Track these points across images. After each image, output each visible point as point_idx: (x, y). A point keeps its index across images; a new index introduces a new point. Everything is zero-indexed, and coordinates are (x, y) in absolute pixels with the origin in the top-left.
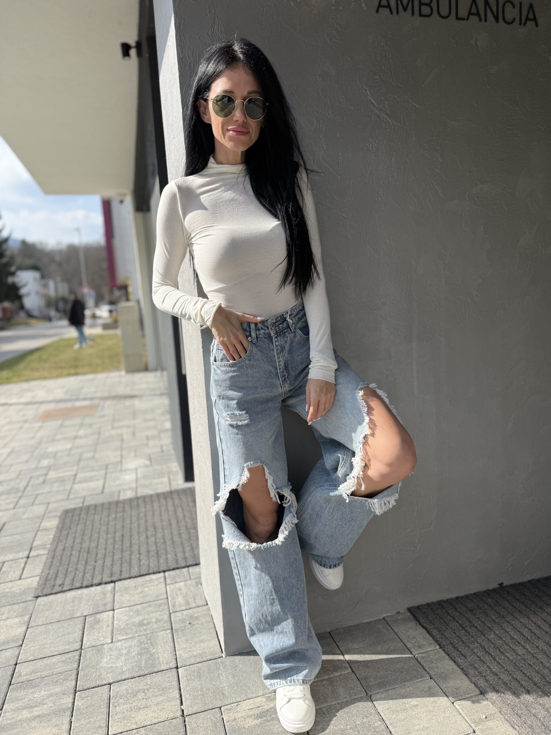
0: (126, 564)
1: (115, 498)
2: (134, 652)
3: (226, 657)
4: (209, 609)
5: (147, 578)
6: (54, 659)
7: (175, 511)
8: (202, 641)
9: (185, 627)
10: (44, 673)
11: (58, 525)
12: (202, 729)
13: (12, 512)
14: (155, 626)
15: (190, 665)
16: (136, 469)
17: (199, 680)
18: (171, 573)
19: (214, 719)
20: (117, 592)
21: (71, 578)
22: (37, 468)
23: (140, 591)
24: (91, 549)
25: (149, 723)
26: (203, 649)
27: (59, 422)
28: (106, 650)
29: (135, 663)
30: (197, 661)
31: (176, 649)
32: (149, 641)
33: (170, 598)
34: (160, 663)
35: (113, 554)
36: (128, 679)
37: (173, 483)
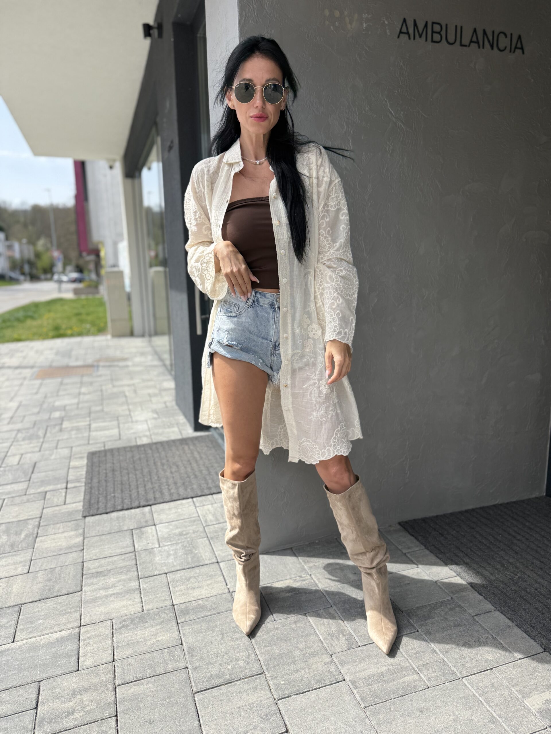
0: (157, 492)
1: (133, 444)
2: (180, 552)
5: (179, 502)
6: (115, 558)
7: (192, 453)
9: (218, 535)
10: (108, 567)
11: (87, 464)
13: (39, 454)
14: (193, 535)
15: (228, 561)
16: (146, 421)
18: (198, 498)
20: (155, 512)
21: (113, 502)
22: (49, 419)
23: (174, 511)
24: (124, 483)
25: (204, 597)
27: (59, 380)
28: (156, 552)
29: (183, 560)
31: (215, 550)
32: (191, 546)
33: (201, 517)
34: (203, 559)
35: (145, 486)
36: (180, 570)
37: (183, 432)
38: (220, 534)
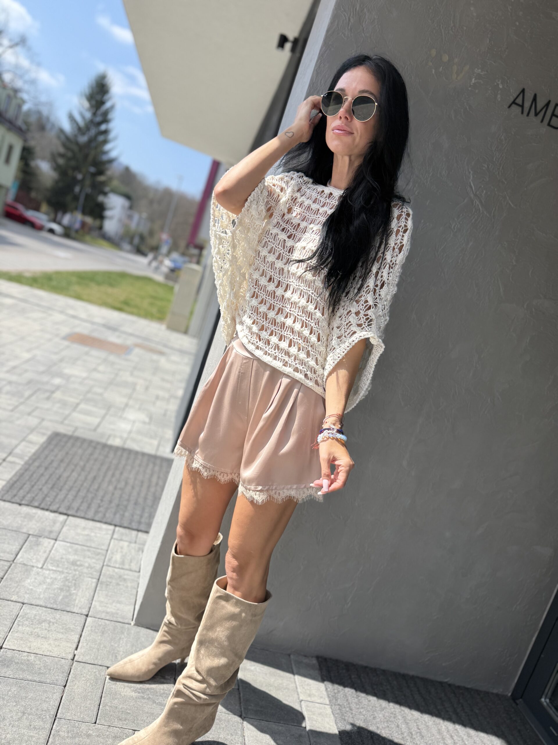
0: (85, 504)
1: (103, 441)
2: (57, 584)
3: (135, 625)
4: (139, 577)
5: (98, 525)
7: (152, 475)
8: (120, 602)
9: (111, 583)
11: (44, 443)
12: (83, 679)
13: (8, 413)
14: (85, 570)
15: (99, 618)
16: (134, 422)
17: (101, 635)
18: (122, 530)
19: (98, 675)
20: (67, 525)
21: (33, 495)
22: (47, 382)
23: (87, 533)
24: (61, 478)
25: (41, 653)
26: (118, 610)
28: (34, 572)
29: (53, 595)
30: (107, 618)
31: (94, 599)
32: (74, 582)
33: (109, 552)
34: (74, 605)
35: (79, 491)
36: (41, 606)
37: (161, 449)
38: (114, 581)
